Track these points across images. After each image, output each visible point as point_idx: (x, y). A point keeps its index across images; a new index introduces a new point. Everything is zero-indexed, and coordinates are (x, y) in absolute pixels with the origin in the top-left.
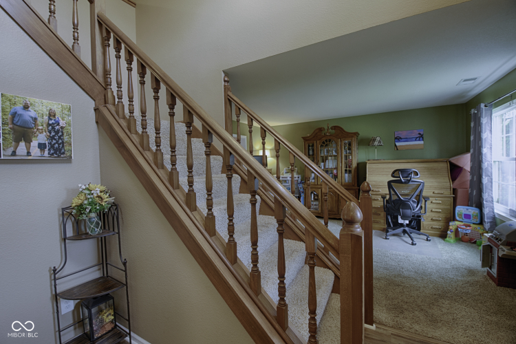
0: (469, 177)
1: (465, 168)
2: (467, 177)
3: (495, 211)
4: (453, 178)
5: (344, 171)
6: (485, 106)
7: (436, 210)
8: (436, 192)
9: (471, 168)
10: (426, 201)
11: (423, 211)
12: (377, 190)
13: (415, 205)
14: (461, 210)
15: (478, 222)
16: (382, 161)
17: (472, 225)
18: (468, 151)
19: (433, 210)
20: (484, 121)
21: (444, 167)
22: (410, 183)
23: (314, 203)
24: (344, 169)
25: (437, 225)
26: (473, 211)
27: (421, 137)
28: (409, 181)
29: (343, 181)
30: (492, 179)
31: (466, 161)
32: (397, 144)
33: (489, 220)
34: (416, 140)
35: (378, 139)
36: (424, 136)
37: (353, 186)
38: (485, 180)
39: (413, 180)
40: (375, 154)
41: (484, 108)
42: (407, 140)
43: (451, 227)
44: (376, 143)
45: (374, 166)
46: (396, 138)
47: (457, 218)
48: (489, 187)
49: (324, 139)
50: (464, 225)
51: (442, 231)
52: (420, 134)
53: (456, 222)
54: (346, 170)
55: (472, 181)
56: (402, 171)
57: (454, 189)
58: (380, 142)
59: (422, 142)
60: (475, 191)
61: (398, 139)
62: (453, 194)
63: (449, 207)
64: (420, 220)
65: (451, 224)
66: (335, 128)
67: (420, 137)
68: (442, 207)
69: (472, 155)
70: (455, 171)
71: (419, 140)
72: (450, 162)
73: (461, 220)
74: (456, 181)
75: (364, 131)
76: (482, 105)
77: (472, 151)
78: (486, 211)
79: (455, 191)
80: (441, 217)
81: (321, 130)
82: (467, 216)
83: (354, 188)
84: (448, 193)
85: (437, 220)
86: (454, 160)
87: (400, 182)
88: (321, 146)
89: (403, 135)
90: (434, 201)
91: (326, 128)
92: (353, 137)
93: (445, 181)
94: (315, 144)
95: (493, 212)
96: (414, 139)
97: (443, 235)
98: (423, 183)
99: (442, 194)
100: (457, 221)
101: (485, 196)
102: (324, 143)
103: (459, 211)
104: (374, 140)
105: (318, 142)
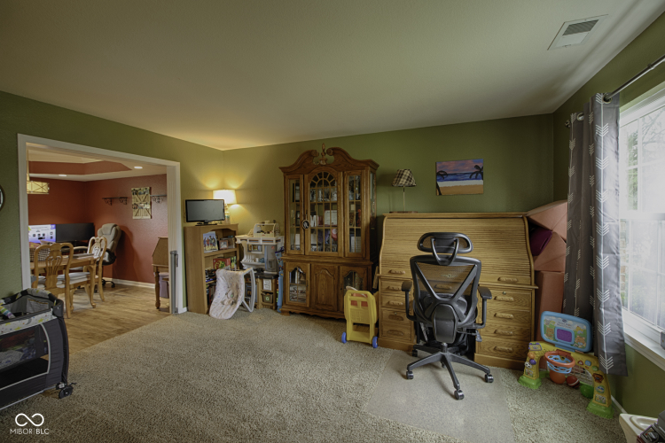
0: (564, 250)
1: (555, 230)
2: (560, 249)
3: (626, 331)
4: (536, 250)
5: (348, 233)
6: (605, 100)
7: (504, 315)
8: (503, 279)
9: (570, 232)
10: (484, 300)
11: (479, 320)
12: (398, 270)
13: (463, 311)
14: (551, 320)
15: (586, 349)
16: (413, 215)
17: (573, 354)
18: (563, 198)
19: (499, 314)
20: (604, 131)
21: (520, 227)
22: (453, 264)
23: (300, 289)
24: (348, 228)
25: (506, 344)
26: (576, 325)
27: (479, 173)
28: (450, 259)
29: (347, 249)
30: (618, 260)
31: (558, 218)
32: (441, 184)
33: (611, 351)
34: (470, 178)
35: (407, 173)
36: (484, 171)
37: (364, 259)
38: (604, 261)
39: (458, 256)
40: (402, 201)
41: (602, 103)
42: (456, 177)
43: (531, 354)
44: (403, 181)
45: (397, 224)
46: (438, 174)
47: (545, 336)
48: (613, 277)
49: (316, 171)
50: (558, 353)
51: (514, 357)
52: (477, 167)
53: (542, 344)
54: (351, 230)
55: (570, 258)
56: (437, 237)
57: (537, 273)
58: (409, 179)
59: (480, 182)
60: (578, 282)
61: (442, 175)
62: (536, 284)
63: (527, 309)
64: (475, 337)
65: (531, 347)
66: (335, 151)
67: (477, 173)
68: (514, 308)
69: (570, 207)
70: (538, 236)
71: (476, 179)
72: (528, 218)
73: (551, 340)
74: (542, 258)
75: (387, 160)
76: (599, 98)
77: (570, 197)
78: (606, 329)
79: (538, 277)
80: (513, 328)
81: (310, 154)
82: (564, 335)
83: (364, 263)
84: (525, 280)
85: (504, 335)
86: (536, 215)
87: (431, 260)
88: (313, 185)
89: (450, 167)
90: (499, 297)
91: (320, 151)
92: (363, 168)
93: (521, 256)
94: (302, 181)
95: (621, 334)
96: (468, 176)
97: (516, 365)
98: (479, 264)
99: (514, 283)
100: (543, 341)
101: (605, 296)
102: (316, 179)
103: (548, 322)
104: (400, 175)
105: (306, 176)
